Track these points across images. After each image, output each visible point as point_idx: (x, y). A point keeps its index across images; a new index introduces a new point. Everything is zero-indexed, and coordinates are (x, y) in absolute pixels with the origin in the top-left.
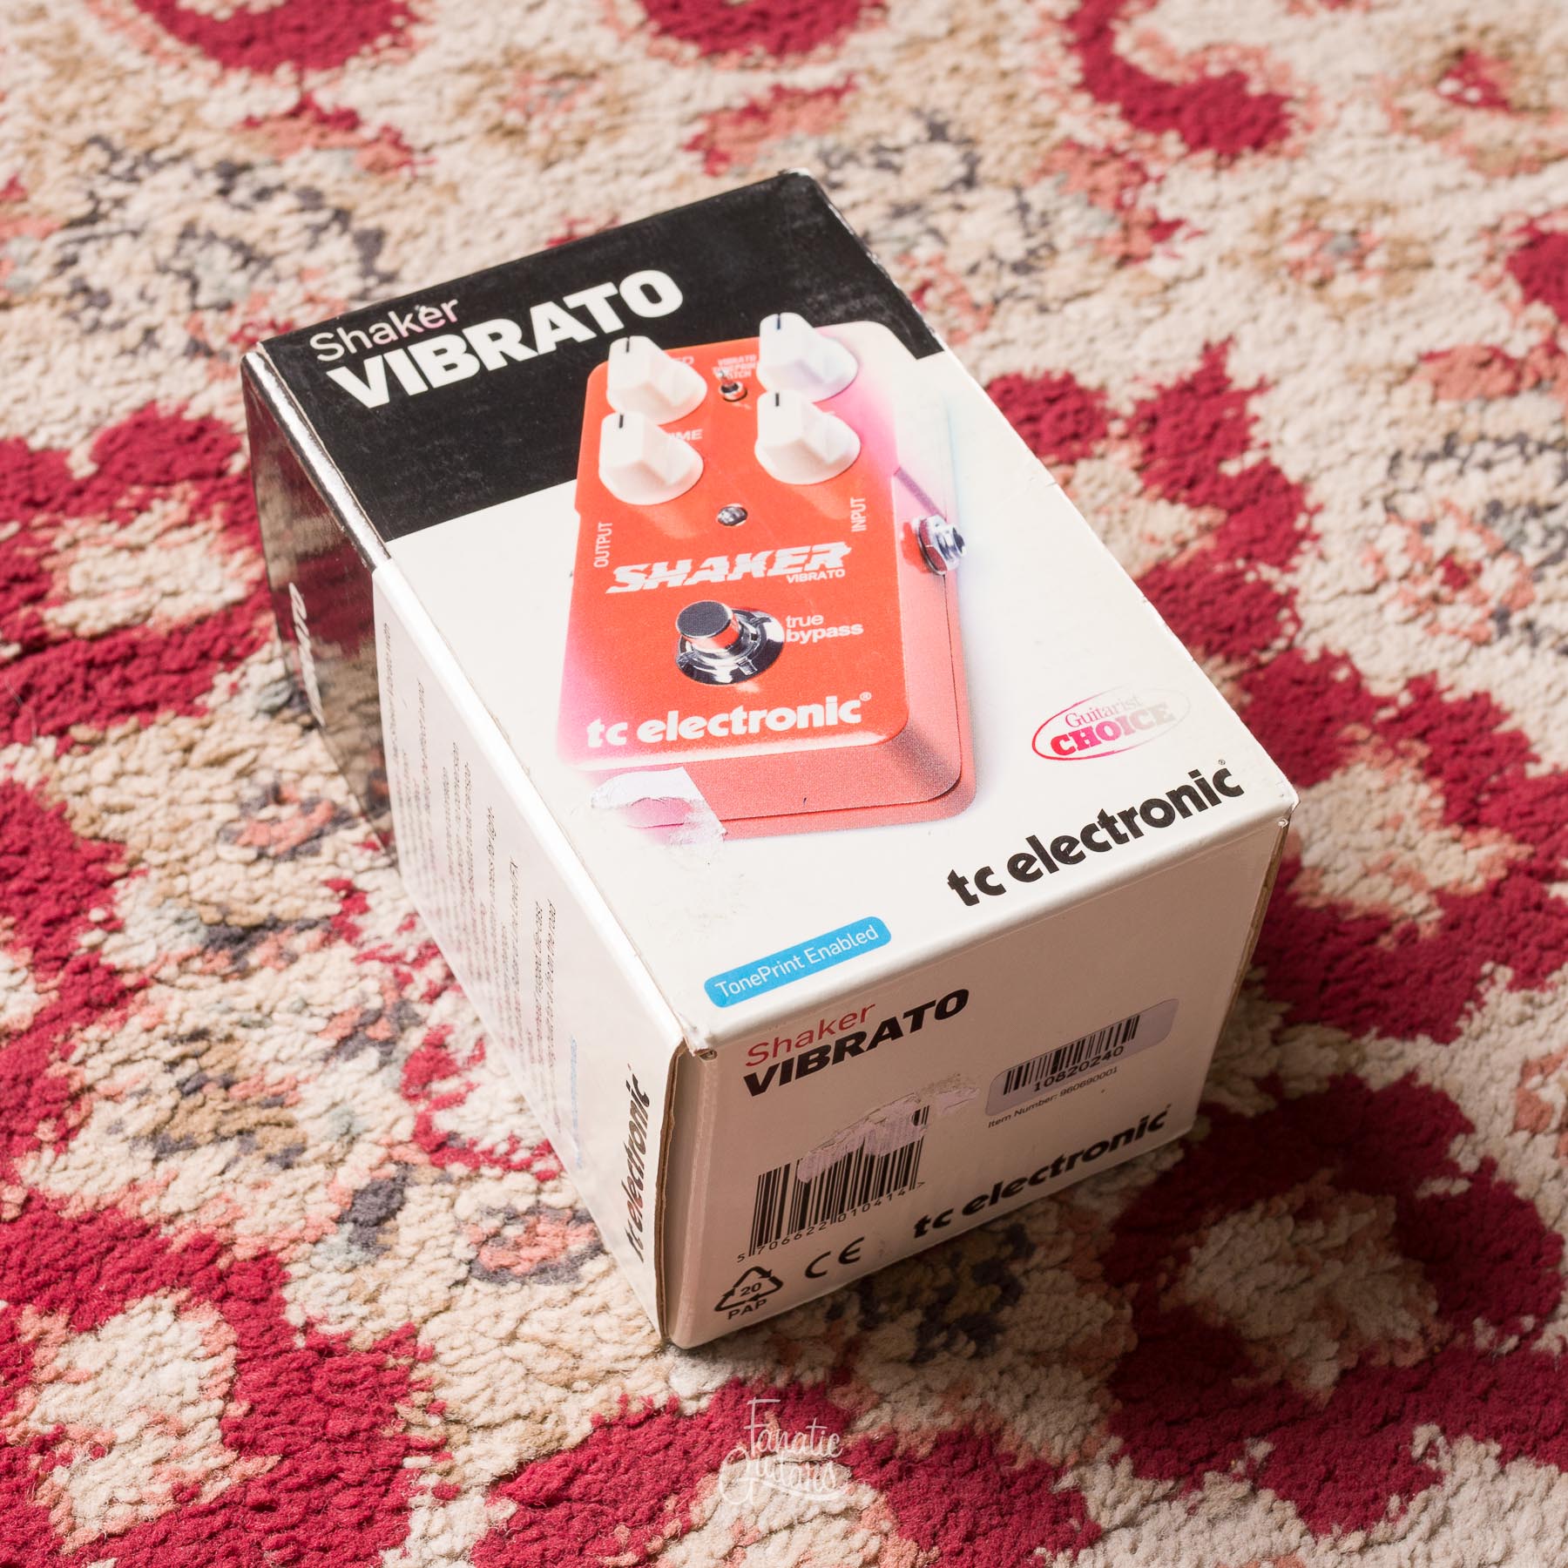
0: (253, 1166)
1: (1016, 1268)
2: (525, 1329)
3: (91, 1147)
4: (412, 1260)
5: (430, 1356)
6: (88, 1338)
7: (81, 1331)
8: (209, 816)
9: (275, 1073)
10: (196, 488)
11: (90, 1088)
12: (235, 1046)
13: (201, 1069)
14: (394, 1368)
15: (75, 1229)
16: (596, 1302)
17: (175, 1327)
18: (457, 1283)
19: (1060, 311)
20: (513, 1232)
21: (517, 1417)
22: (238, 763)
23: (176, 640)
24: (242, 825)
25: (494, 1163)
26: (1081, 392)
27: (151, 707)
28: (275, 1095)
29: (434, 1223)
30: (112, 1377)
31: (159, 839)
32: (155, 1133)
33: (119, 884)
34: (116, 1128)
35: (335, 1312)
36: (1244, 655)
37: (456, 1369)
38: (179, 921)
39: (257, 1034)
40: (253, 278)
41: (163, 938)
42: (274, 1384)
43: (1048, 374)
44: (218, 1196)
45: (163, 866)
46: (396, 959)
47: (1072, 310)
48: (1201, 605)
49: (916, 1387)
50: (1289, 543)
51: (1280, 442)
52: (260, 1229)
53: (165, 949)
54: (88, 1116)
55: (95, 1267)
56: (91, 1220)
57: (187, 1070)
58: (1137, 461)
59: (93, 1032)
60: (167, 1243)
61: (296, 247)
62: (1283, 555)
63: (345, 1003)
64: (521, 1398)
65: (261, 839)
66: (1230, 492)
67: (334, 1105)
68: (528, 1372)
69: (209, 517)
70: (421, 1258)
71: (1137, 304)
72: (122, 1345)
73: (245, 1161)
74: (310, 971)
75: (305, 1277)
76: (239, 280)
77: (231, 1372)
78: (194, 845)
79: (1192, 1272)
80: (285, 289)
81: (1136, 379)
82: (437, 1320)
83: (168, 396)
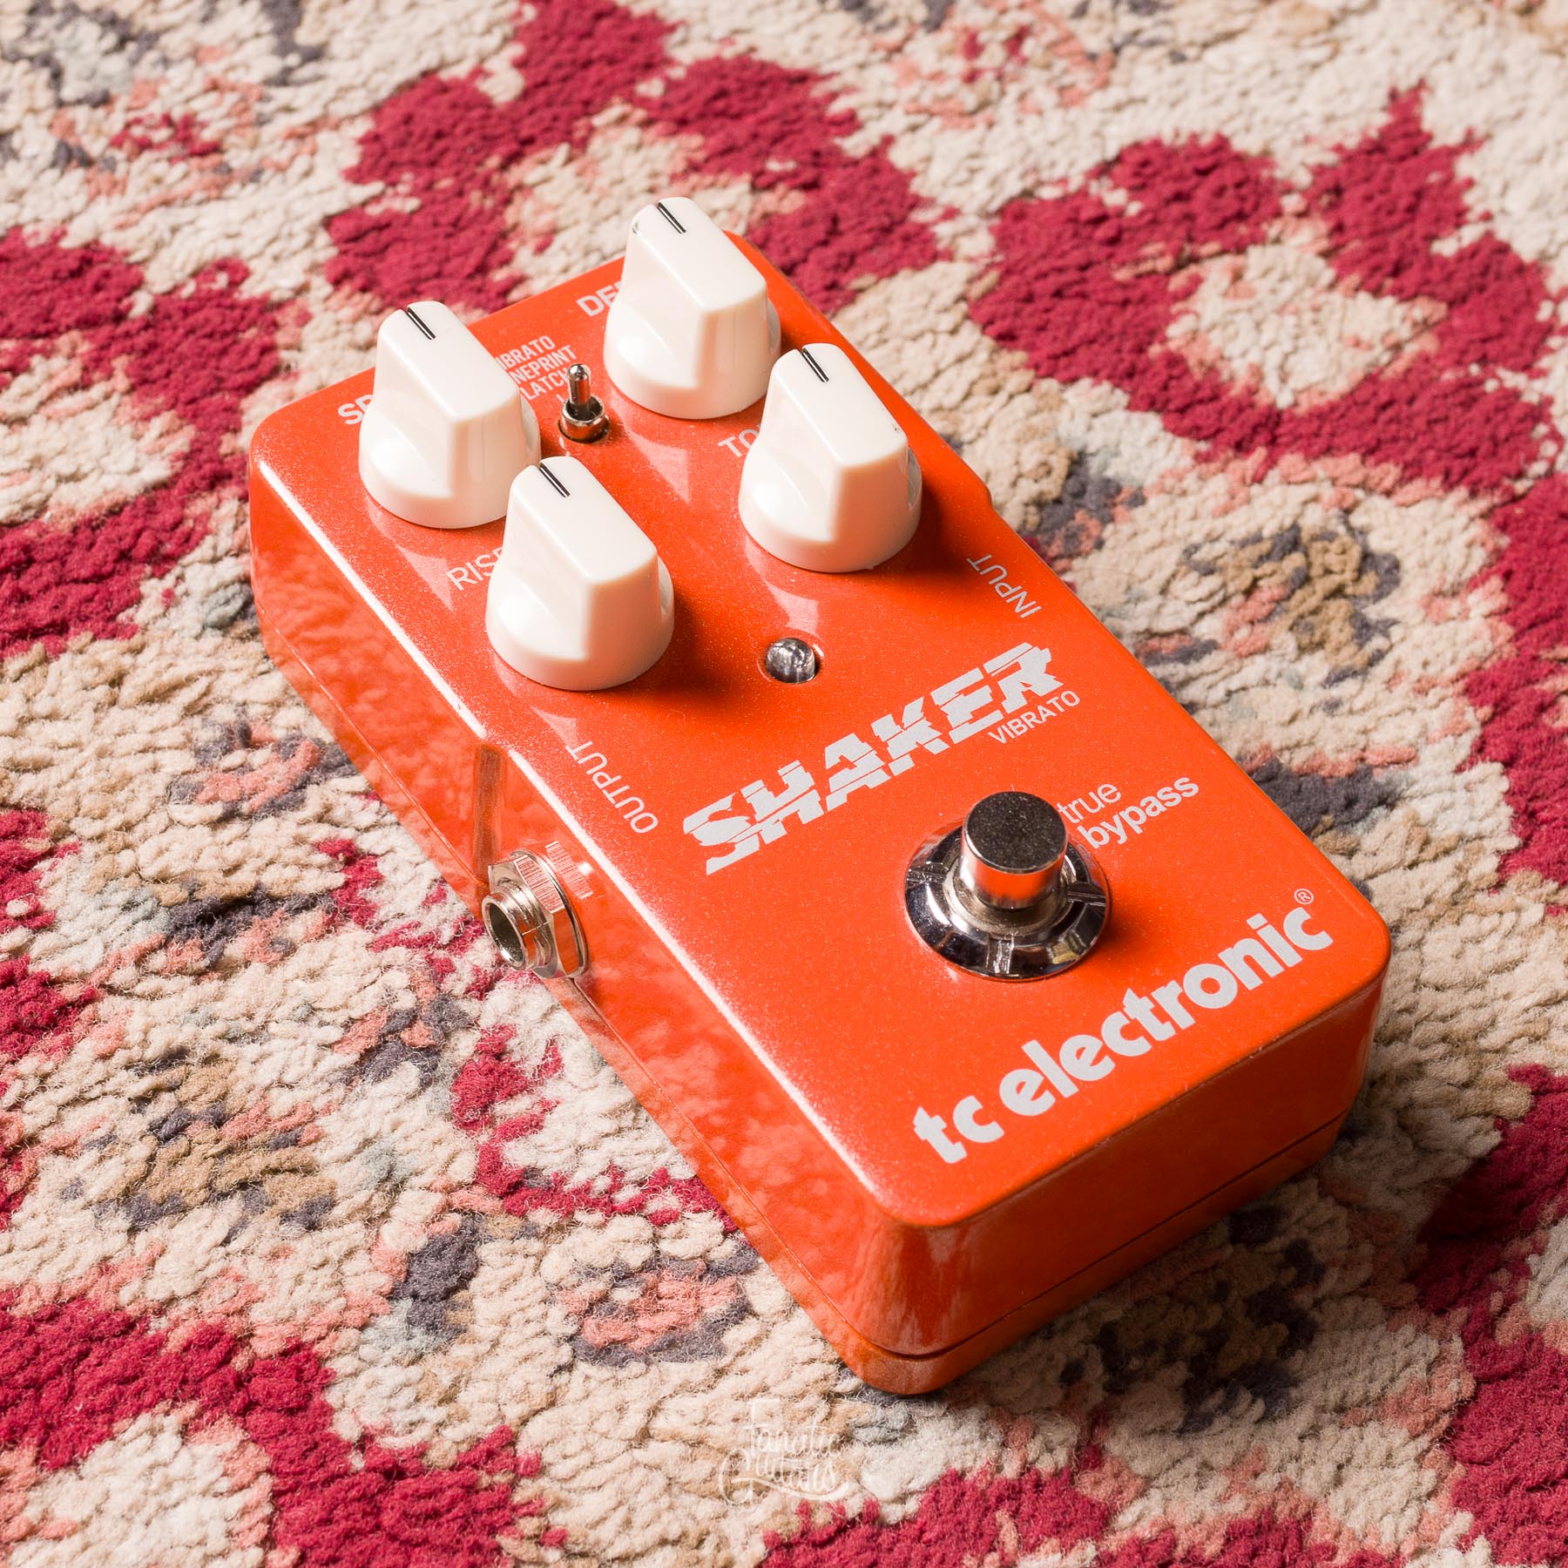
0: (265, 1230)
1: (1304, 1299)
2: (659, 1424)
3: (42, 1219)
4: (495, 1344)
5: (536, 1469)
6: (67, 1478)
7: (56, 1467)
8: (155, 769)
9: (281, 1102)
10: (91, 338)
11: (32, 1140)
12: (222, 1069)
13: (181, 1104)
14: (490, 1488)
15: (31, 1331)
16: (750, 1382)
17: (185, 1455)
18: (560, 1369)
19: (1198, 59)
20: (624, 1295)
21: (663, 1542)
22: (186, 696)
23: (83, 537)
24: (202, 776)
25: (592, 1205)
26: (1239, 158)
27: (60, 628)
28: (286, 1130)
29: (517, 1291)
30: (104, 1528)
31: (87, 802)
32: (127, 1192)
33: (43, 865)
34: (73, 1190)
35: (401, 1418)
36: (1494, 486)
37: (574, 1484)
38: (129, 906)
39: (251, 1050)
40: (134, 62)
41: (110, 933)
42: (326, 1521)
43: (1194, 137)
44: (223, 1273)
45: (100, 837)
46: (427, 941)
47: (1212, 56)
48: (1431, 423)
49: (1191, 1465)
50: (1531, 340)
51: (1503, 211)
52: (286, 1313)
53: (115, 947)
54: (34, 1176)
55: (65, 1380)
56: (53, 1317)
57: (164, 1105)
58: (1324, 244)
59: (28, 1065)
60: (160, 1342)
61: (187, 19)
62: (1528, 354)
63: (366, 1003)
64: (666, 1517)
65: (230, 793)
66: (1448, 278)
67: (367, 1142)
68: (671, 1482)
69: (109, 375)
70: (510, 1338)
71: (1296, 46)
72: (114, 1482)
73: (257, 1222)
74: (315, 964)
75: (355, 1374)
76: (116, 64)
77: (267, 1510)
78: (140, 807)
79: (1534, 1289)
80: (177, 74)
81: (1307, 140)
82: (539, 1418)
83: (37, 220)
